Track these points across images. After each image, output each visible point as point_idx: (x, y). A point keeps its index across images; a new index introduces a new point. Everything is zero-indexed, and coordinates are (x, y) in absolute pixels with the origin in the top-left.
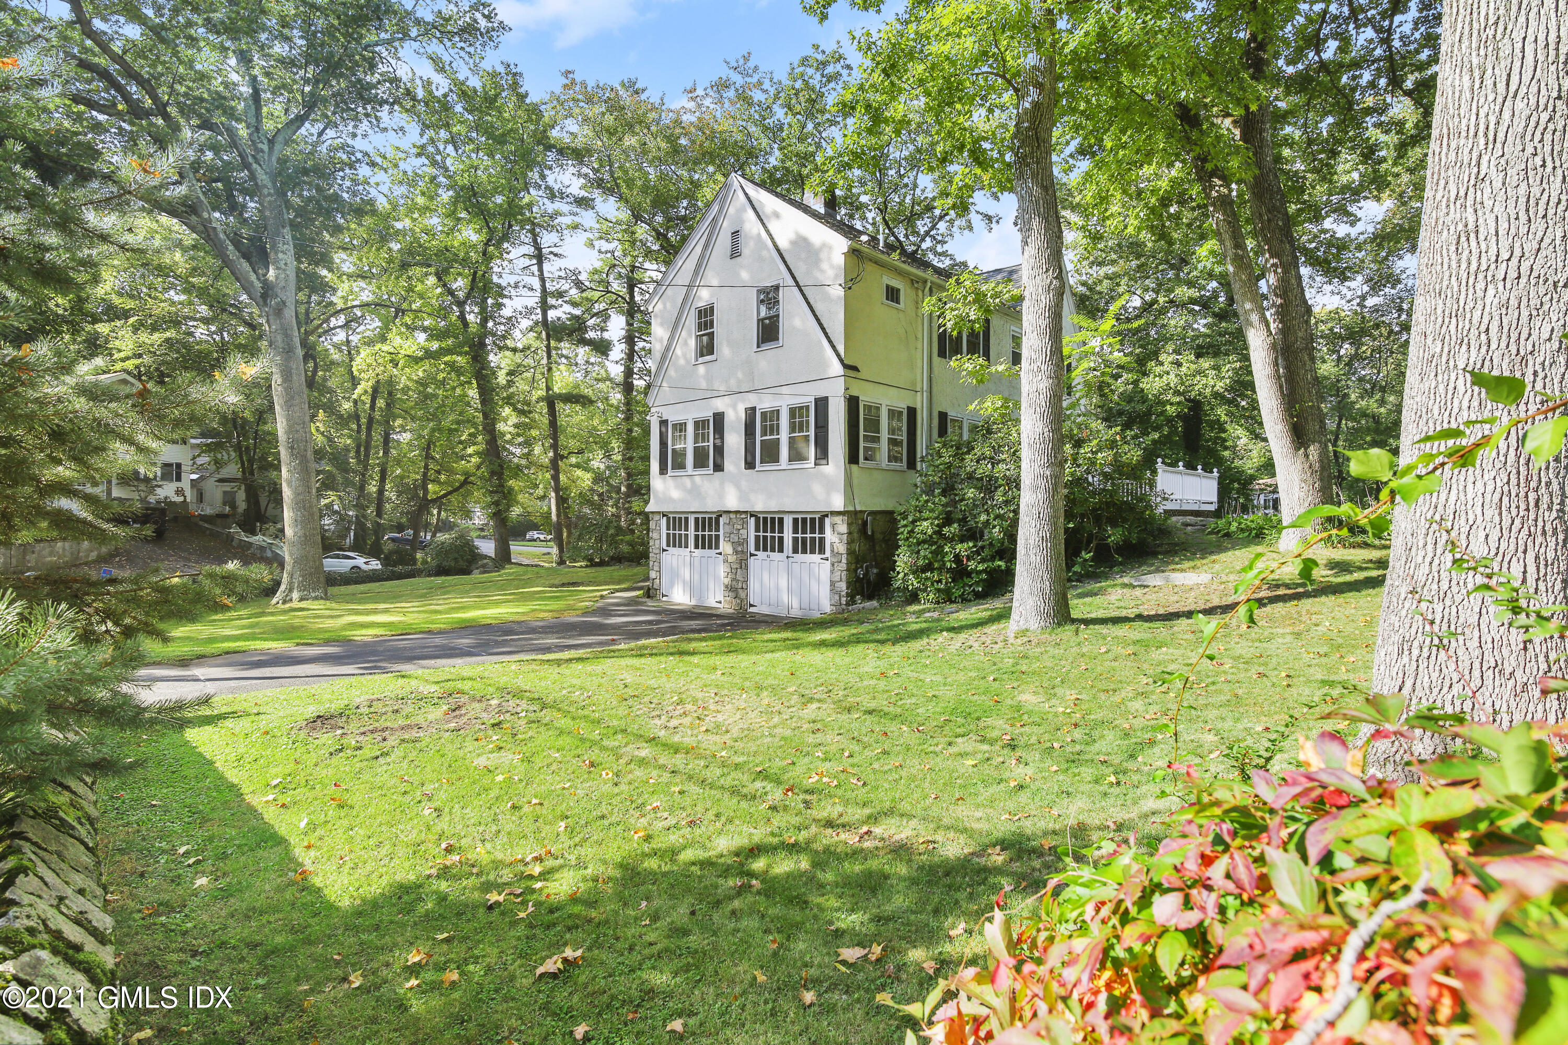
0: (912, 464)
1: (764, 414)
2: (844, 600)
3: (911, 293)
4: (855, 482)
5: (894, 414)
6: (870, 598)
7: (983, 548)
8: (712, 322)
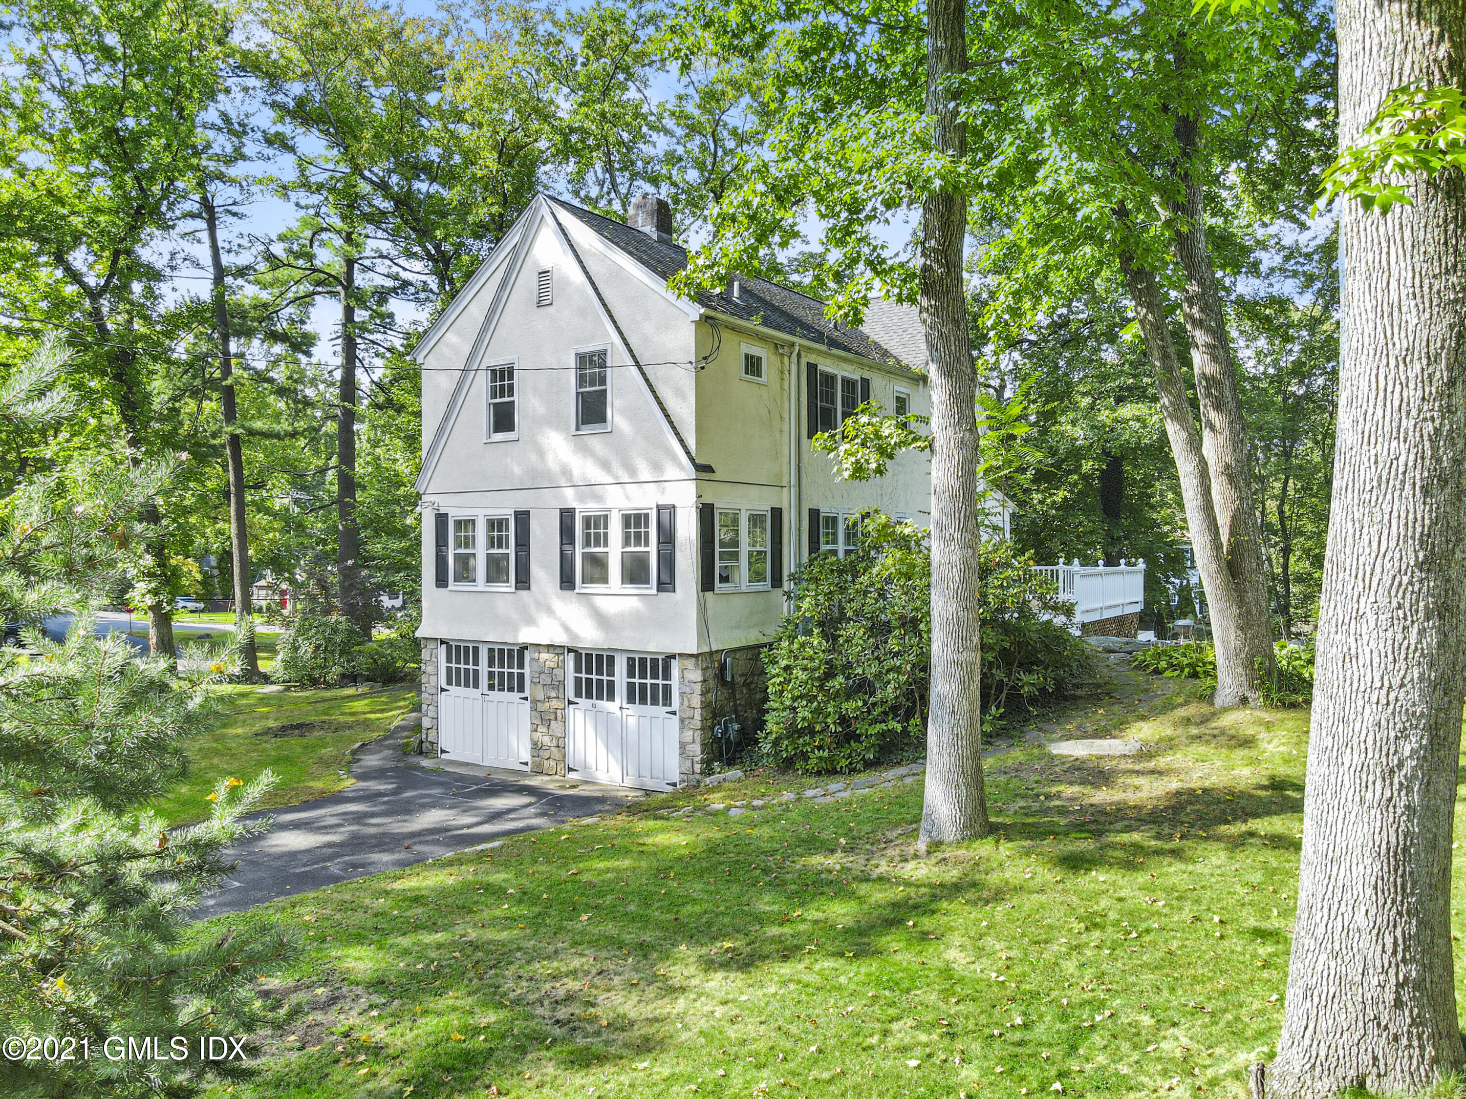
0: (777, 582)
1: (587, 521)
2: (698, 768)
3: (775, 360)
4: (710, 612)
5: (756, 520)
6: (730, 763)
7: (874, 704)
8: (511, 387)
